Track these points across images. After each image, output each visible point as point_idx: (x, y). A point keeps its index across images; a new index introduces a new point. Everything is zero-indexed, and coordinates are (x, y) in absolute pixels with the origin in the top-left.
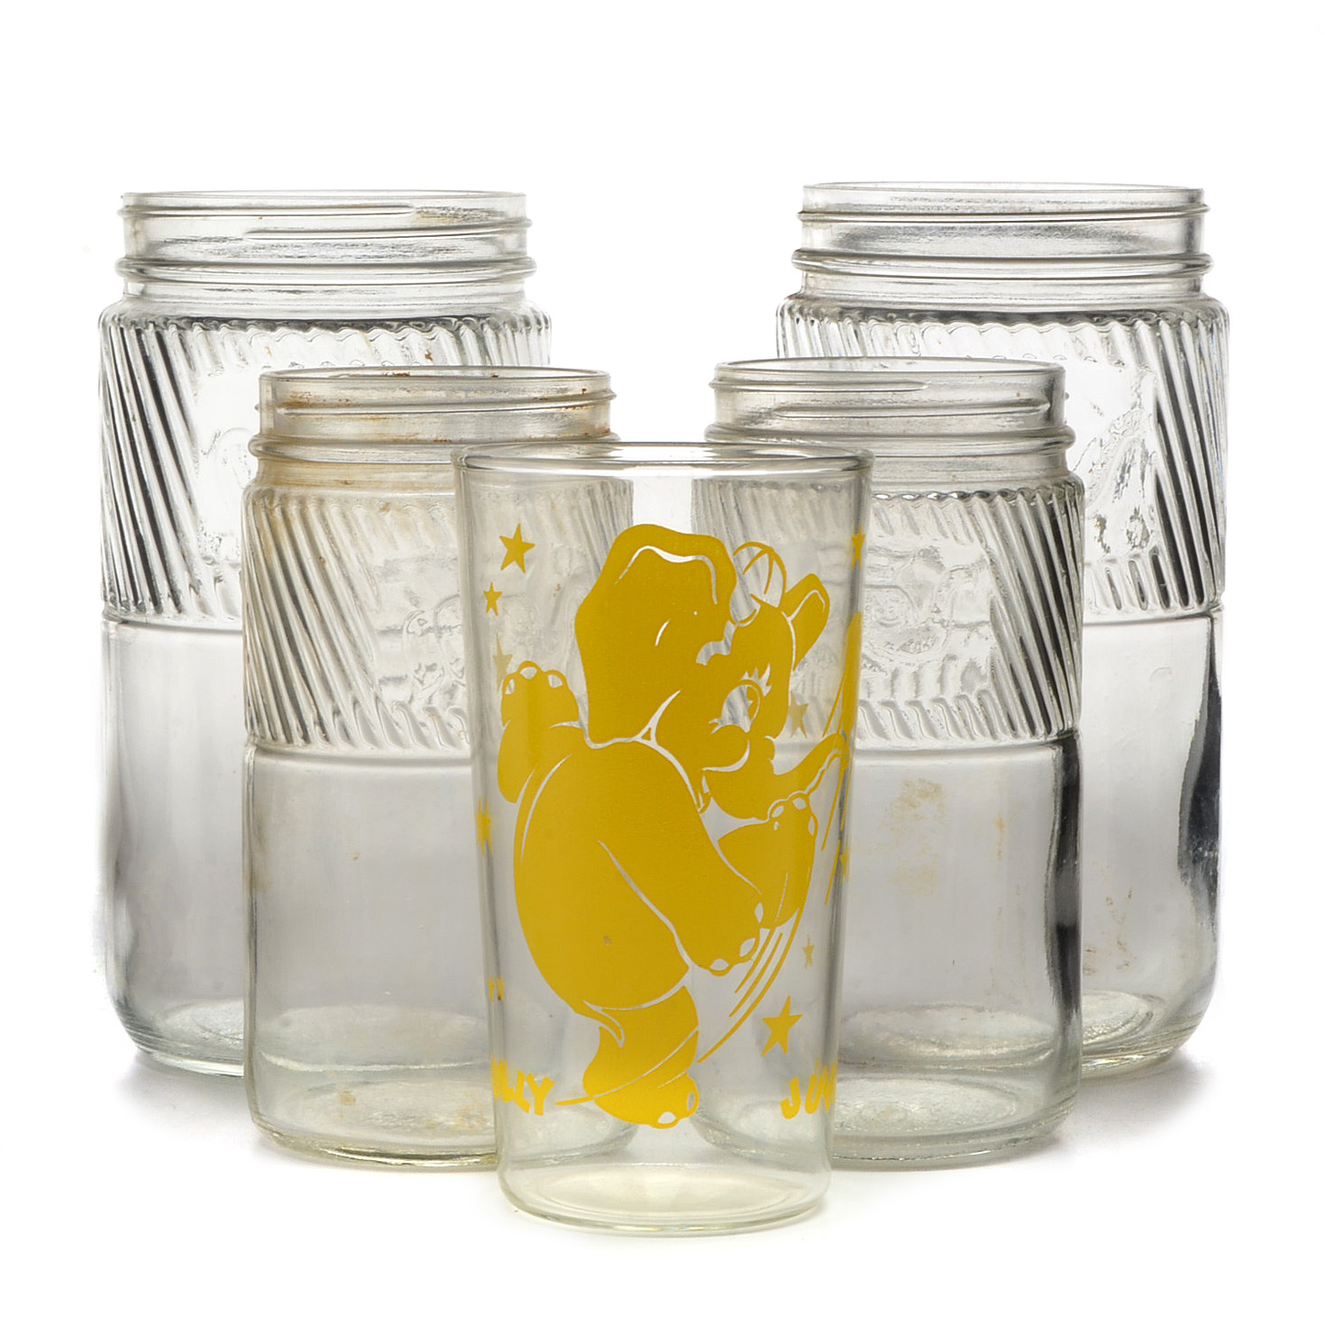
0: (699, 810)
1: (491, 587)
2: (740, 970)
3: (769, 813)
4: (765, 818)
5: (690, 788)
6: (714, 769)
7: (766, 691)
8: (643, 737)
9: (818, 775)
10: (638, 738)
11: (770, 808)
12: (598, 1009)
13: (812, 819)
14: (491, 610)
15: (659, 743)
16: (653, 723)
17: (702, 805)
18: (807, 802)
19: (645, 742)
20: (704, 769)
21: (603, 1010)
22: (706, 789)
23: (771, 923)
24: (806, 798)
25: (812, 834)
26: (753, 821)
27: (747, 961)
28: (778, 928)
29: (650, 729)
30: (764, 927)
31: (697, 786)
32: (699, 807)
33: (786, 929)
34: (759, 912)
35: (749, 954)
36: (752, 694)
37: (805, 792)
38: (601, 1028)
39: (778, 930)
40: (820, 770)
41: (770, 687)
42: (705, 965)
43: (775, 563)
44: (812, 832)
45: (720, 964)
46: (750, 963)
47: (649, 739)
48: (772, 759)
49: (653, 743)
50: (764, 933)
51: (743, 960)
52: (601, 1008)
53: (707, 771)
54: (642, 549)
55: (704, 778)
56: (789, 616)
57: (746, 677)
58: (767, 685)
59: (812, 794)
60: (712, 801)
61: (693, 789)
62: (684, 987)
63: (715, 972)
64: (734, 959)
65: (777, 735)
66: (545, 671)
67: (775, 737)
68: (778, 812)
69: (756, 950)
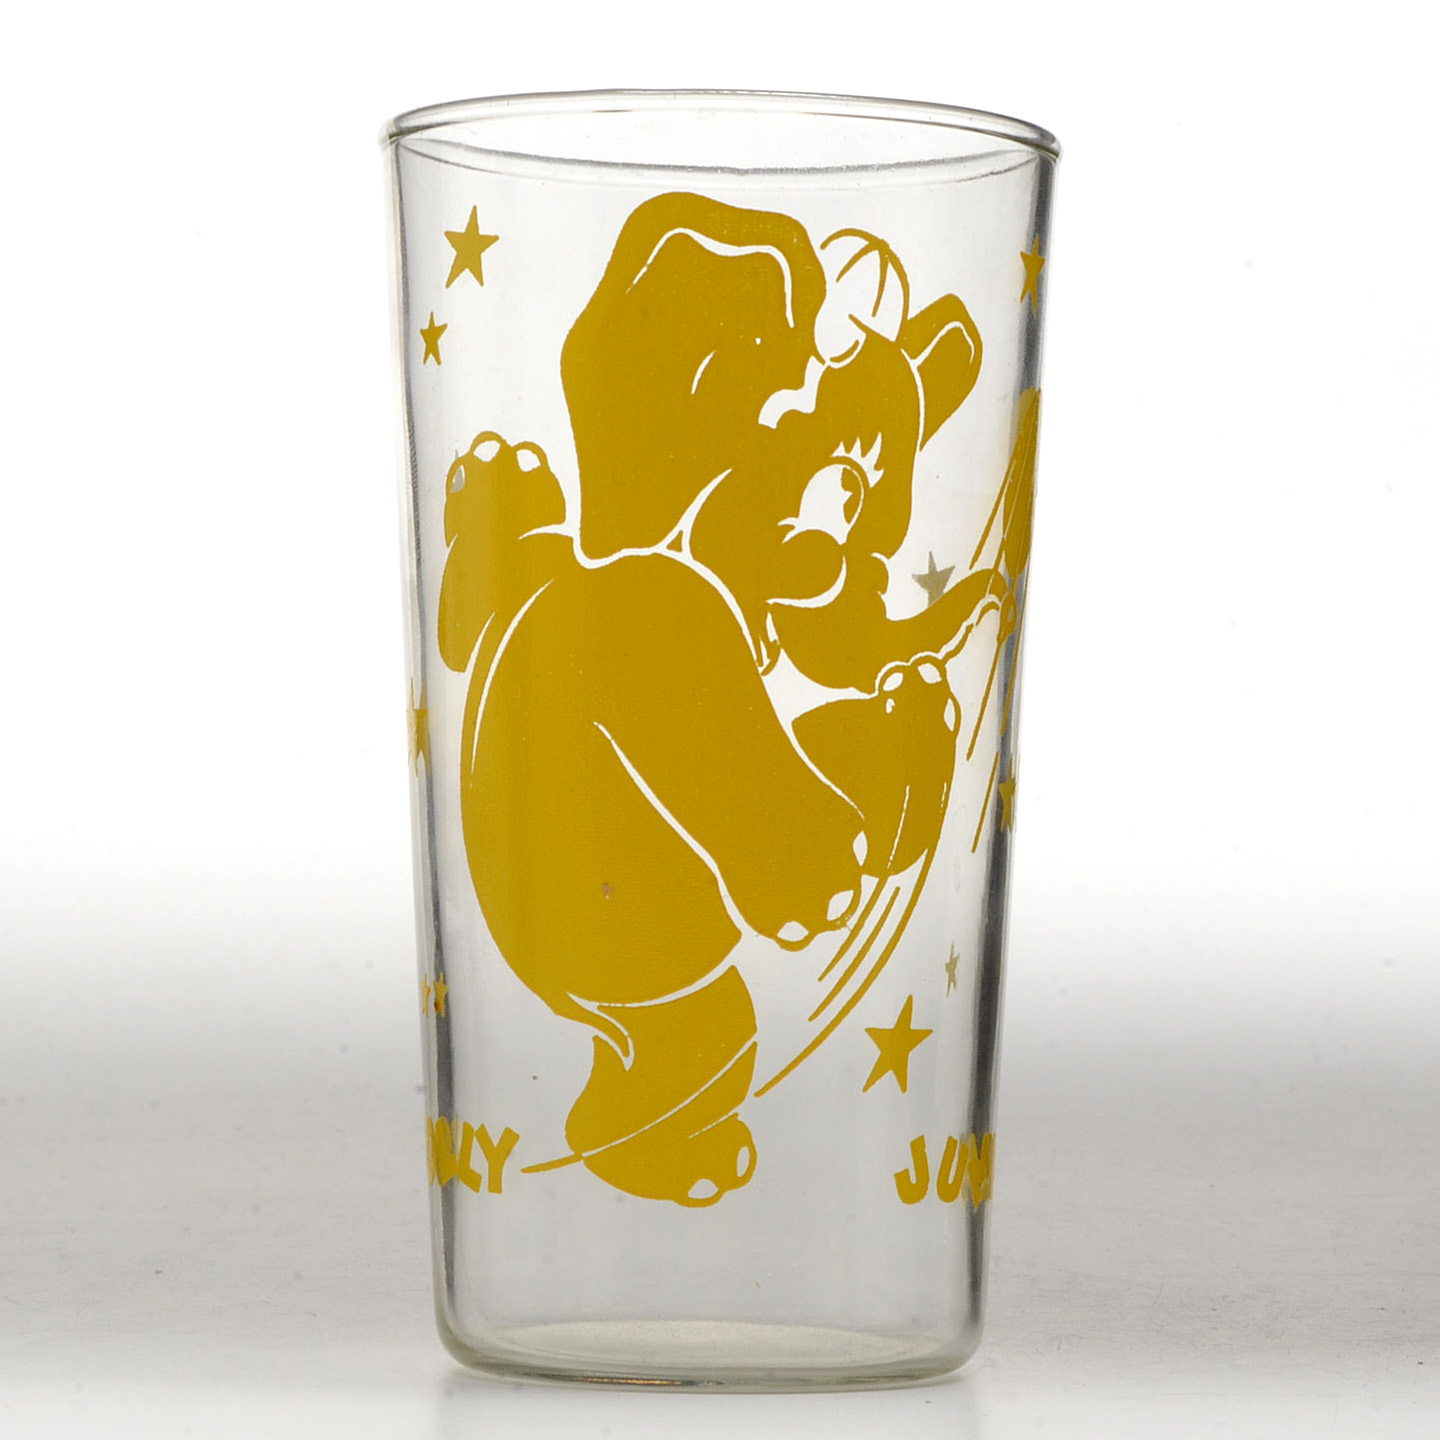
0: (761, 670)
1: (432, 320)
2: (828, 942)
3: (877, 682)
4: (874, 691)
5: (746, 632)
6: (786, 602)
7: (874, 477)
8: (670, 547)
9: (962, 630)
10: (661, 548)
11: (880, 675)
12: (592, 1006)
13: (950, 701)
14: (431, 356)
15: (696, 556)
16: (686, 523)
17: (766, 661)
18: (943, 673)
19: (672, 554)
20: (771, 601)
21: (600, 1008)
22: (773, 635)
23: (881, 867)
24: (940, 666)
25: (952, 728)
26: (852, 693)
27: (839, 927)
28: (891, 879)
29: (681, 533)
30: (870, 874)
31: (759, 631)
32: (761, 664)
33: (905, 880)
34: (860, 846)
35: (844, 915)
36: (852, 479)
37: (940, 656)
38: (596, 1038)
39: (893, 881)
40: (965, 625)
41: (881, 472)
42: (768, 928)
43: (890, 268)
44: (951, 724)
45: (793, 931)
46: (843, 934)
47: (679, 549)
48: (884, 591)
49: (685, 557)
50: (868, 883)
51: (833, 926)
52: (597, 1004)
53: (775, 604)
54: (670, 234)
55: (769, 616)
56: (914, 356)
57: (840, 451)
58: (877, 467)
59: (951, 661)
60: (783, 654)
61: (751, 634)
62: (733, 968)
63: (786, 945)
64: (818, 923)
65: (893, 553)
66: (512, 445)
67: (888, 556)
68: (894, 682)
69: (854, 911)
